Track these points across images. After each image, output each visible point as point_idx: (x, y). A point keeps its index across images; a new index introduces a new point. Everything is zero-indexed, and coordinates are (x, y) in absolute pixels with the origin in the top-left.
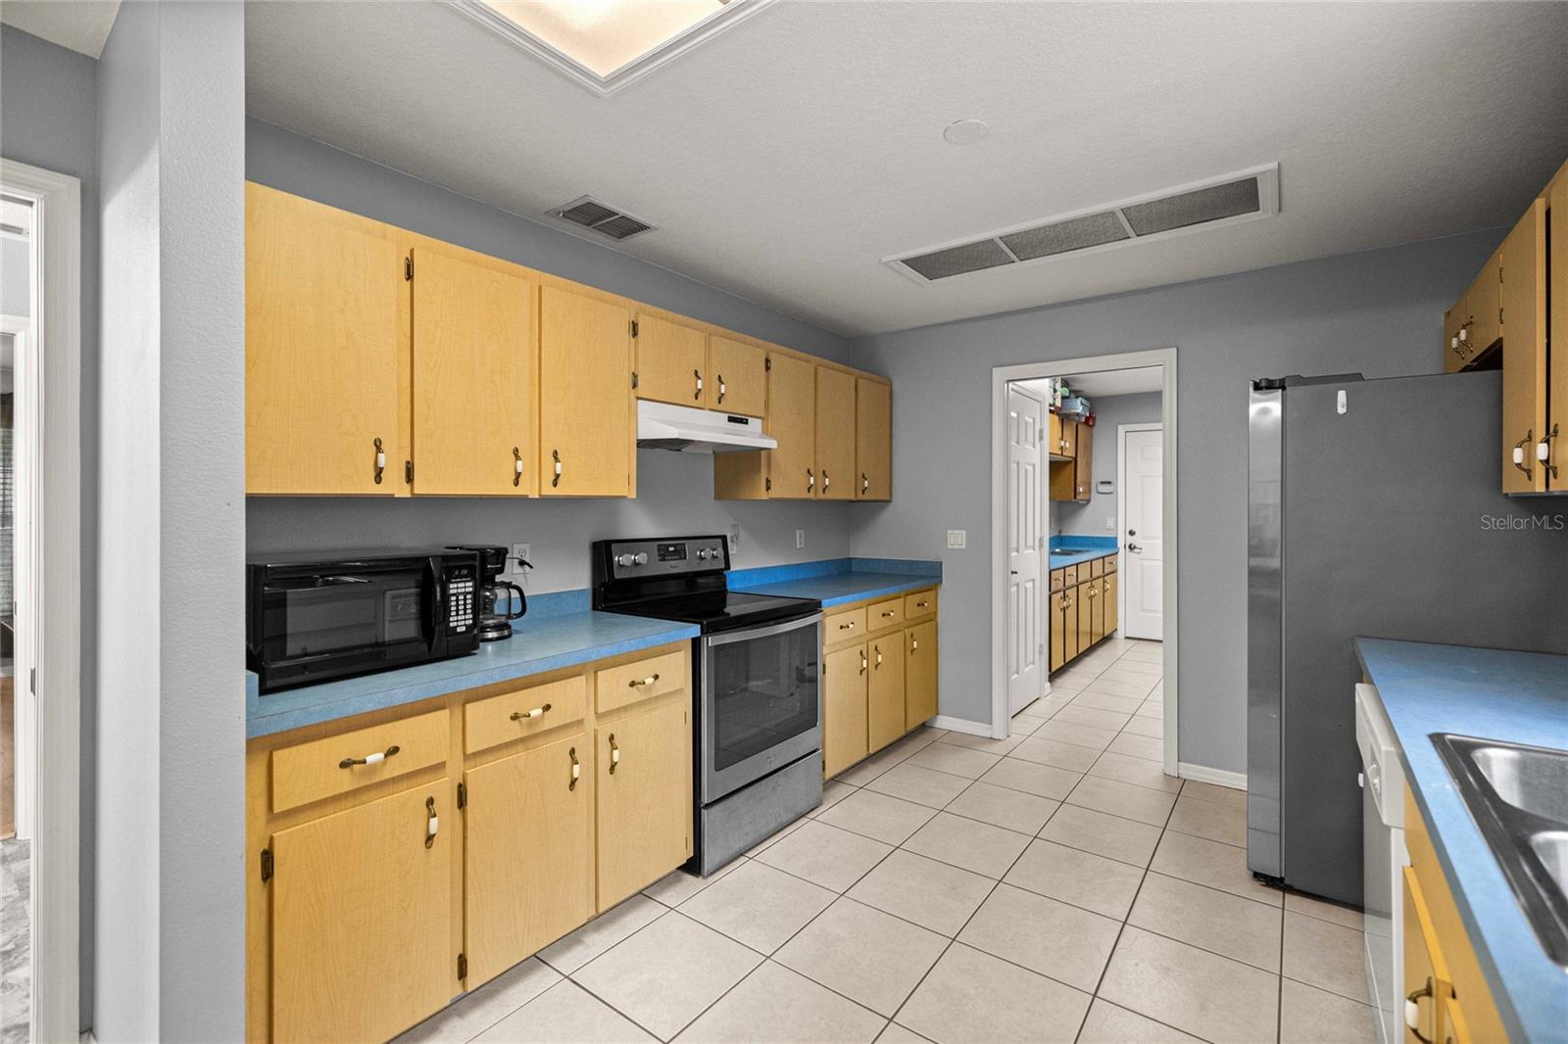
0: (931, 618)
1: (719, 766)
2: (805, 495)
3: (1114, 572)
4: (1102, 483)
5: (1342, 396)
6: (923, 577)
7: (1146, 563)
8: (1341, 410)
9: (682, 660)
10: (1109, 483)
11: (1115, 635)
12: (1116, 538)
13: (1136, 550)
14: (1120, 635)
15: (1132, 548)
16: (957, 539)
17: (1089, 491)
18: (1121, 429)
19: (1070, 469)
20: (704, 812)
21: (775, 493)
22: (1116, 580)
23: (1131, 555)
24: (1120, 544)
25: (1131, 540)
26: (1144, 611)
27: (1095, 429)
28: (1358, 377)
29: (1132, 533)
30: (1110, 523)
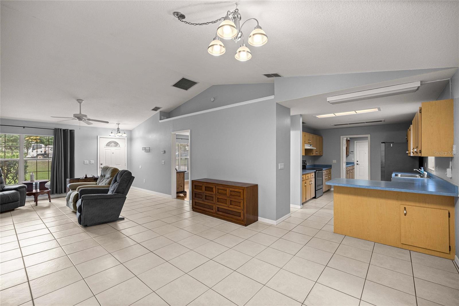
0: (330, 173)
1: (317, 187)
2: (316, 155)
3: (354, 169)
4: (351, 152)
5: (392, 144)
6: (329, 167)
7: (360, 167)
8: (392, 146)
9: (314, 174)
10: (353, 152)
15: (357, 164)
16: (335, 161)
17: (349, 153)
18: (355, 142)
20: (316, 191)
21: (313, 155)
22: (354, 170)
23: (357, 166)
24: (355, 163)
25: (357, 163)
26: (360, 176)
27: (350, 141)
28: (393, 142)
29: (357, 161)
30: (353, 159)
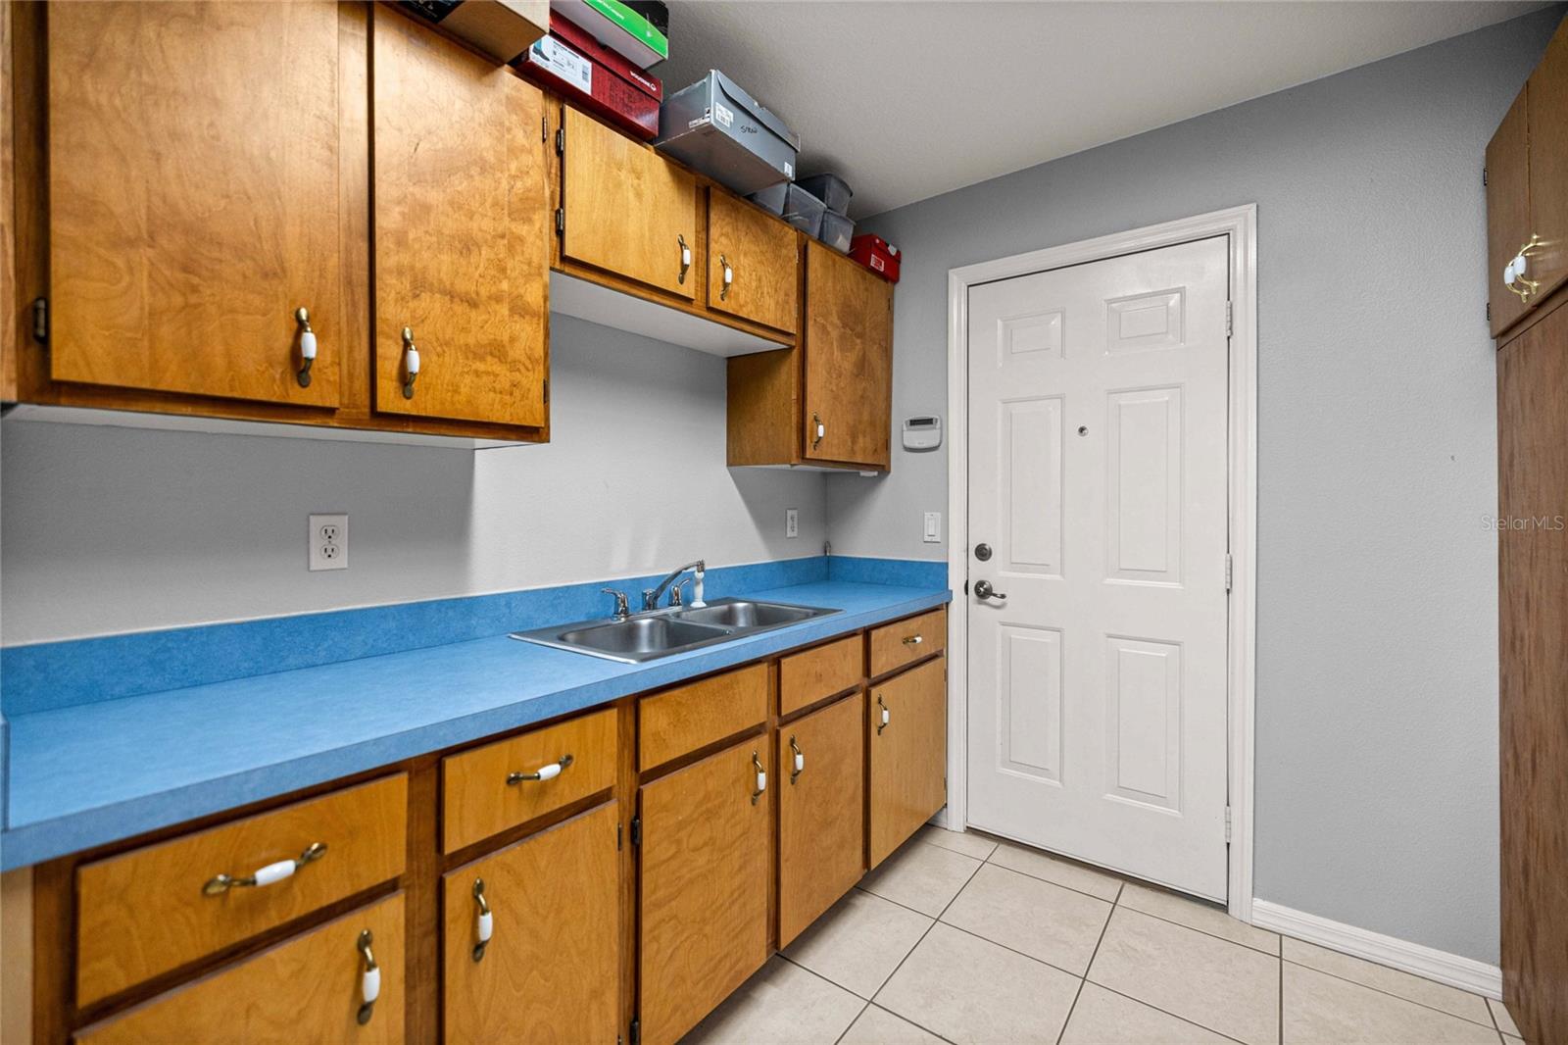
3: (937, 657)
4: (913, 423)
7: (1016, 634)
10: (929, 421)
11: (943, 821)
12: (946, 565)
13: (991, 600)
14: (955, 819)
15: (983, 592)
18: (958, 279)
19: (788, 371)
23: (981, 611)
24: (955, 583)
25: (980, 570)
27: (900, 290)
29: (983, 553)
30: (932, 528)
